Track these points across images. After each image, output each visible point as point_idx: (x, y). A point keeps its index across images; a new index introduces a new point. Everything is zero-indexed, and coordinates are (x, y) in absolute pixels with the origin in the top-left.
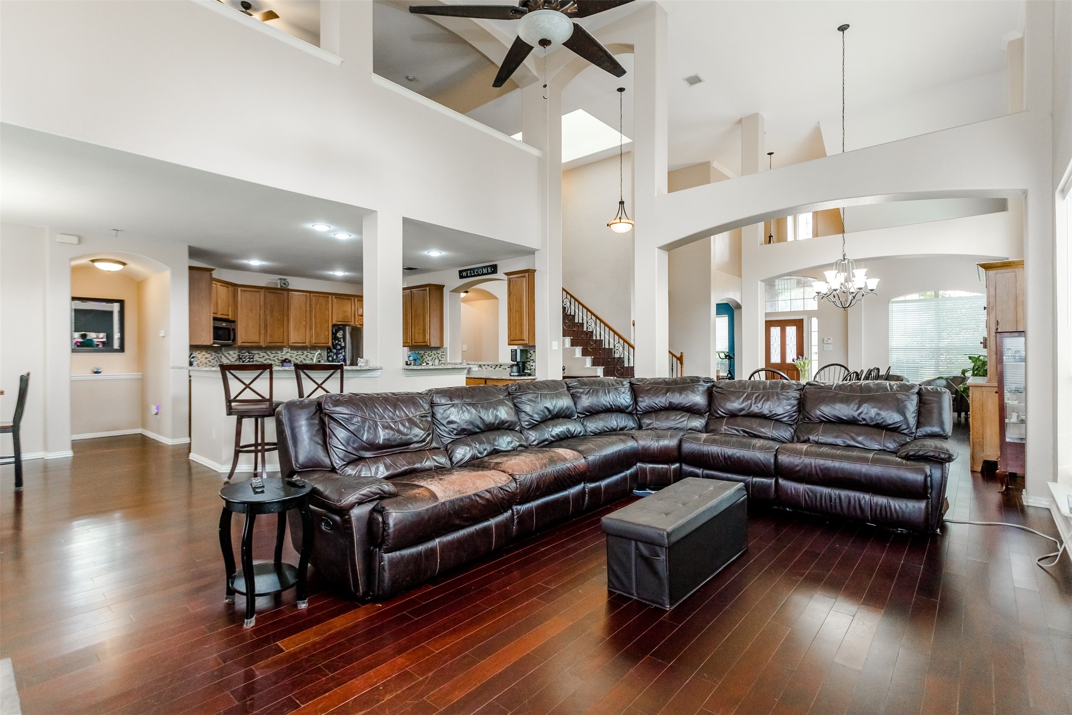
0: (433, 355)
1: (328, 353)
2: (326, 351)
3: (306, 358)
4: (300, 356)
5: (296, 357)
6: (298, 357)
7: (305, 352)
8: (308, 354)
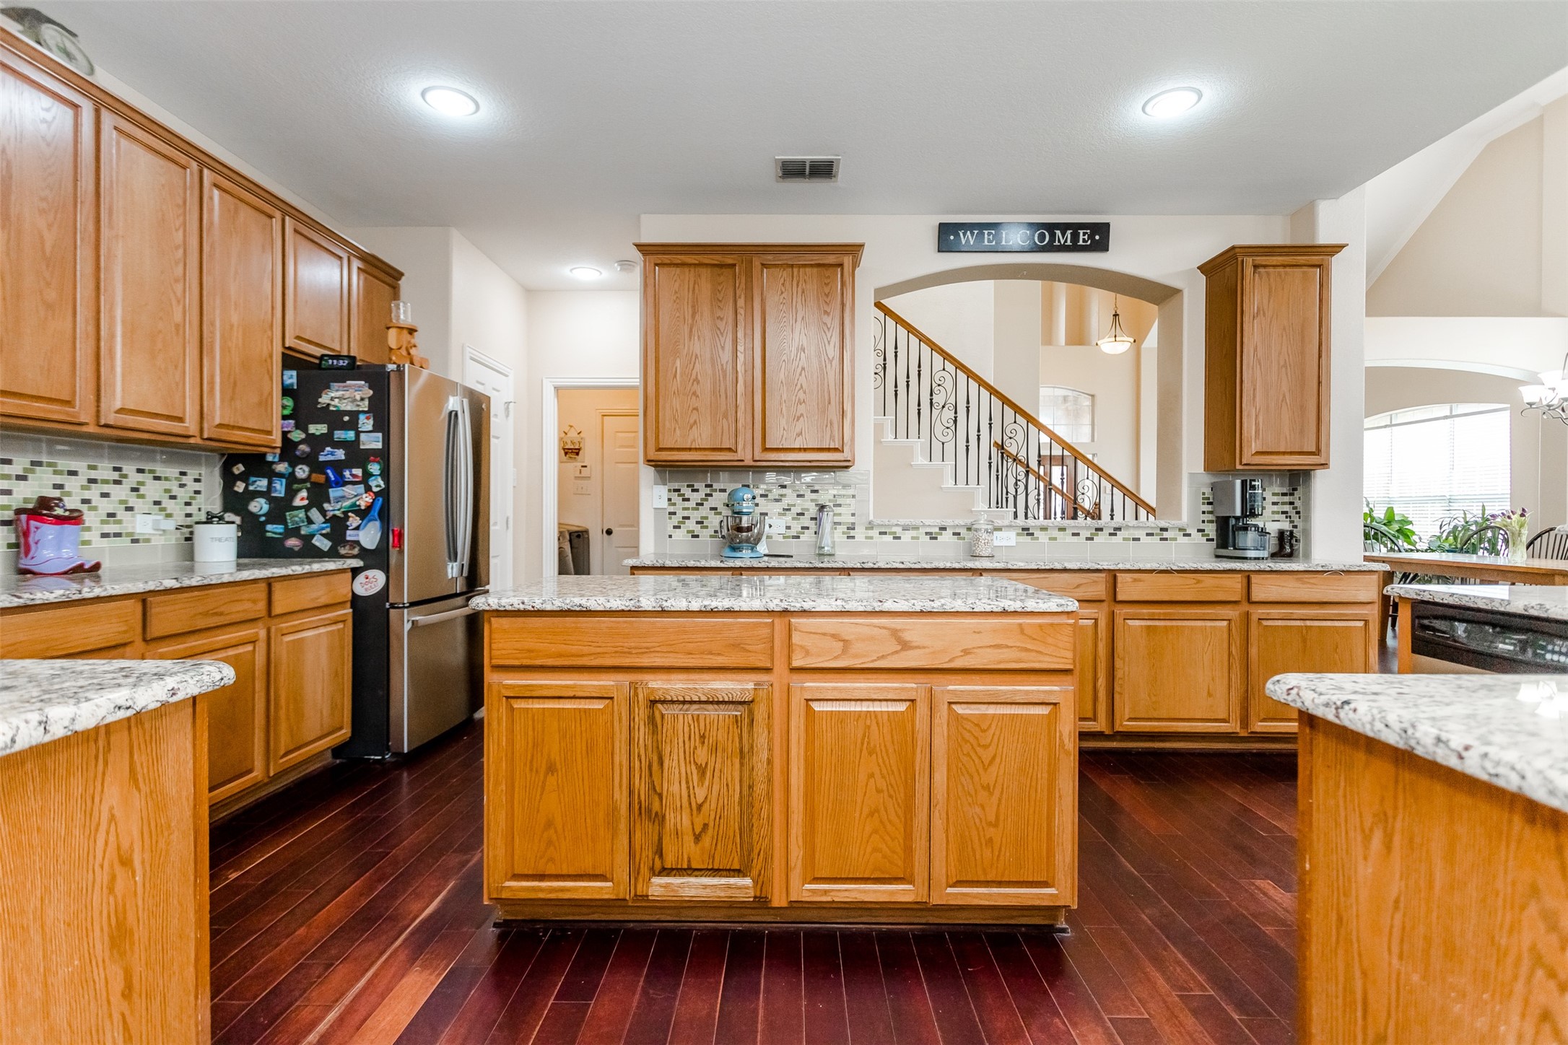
0: (790, 497)
1: (229, 479)
2: (217, 471)
3: (133, 501)
4: (106, 488)
5: (87, 495)
6: (93, 493)
7: (129, 468)
8: (140, 477)
